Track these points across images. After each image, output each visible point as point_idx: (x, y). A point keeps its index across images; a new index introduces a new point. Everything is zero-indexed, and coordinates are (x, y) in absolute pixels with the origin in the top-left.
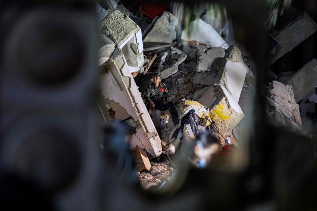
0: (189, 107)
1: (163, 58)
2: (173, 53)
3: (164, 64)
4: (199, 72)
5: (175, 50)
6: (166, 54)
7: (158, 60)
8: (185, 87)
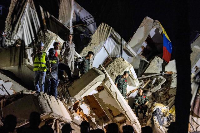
0: (156, 107)
1: (154, 82)
2: (159, 78)
3: (154, 85)
4: (172, 88)
5: (160, 77)
6: (155, 79)
7: (150, 83)
8: (164, 96)
